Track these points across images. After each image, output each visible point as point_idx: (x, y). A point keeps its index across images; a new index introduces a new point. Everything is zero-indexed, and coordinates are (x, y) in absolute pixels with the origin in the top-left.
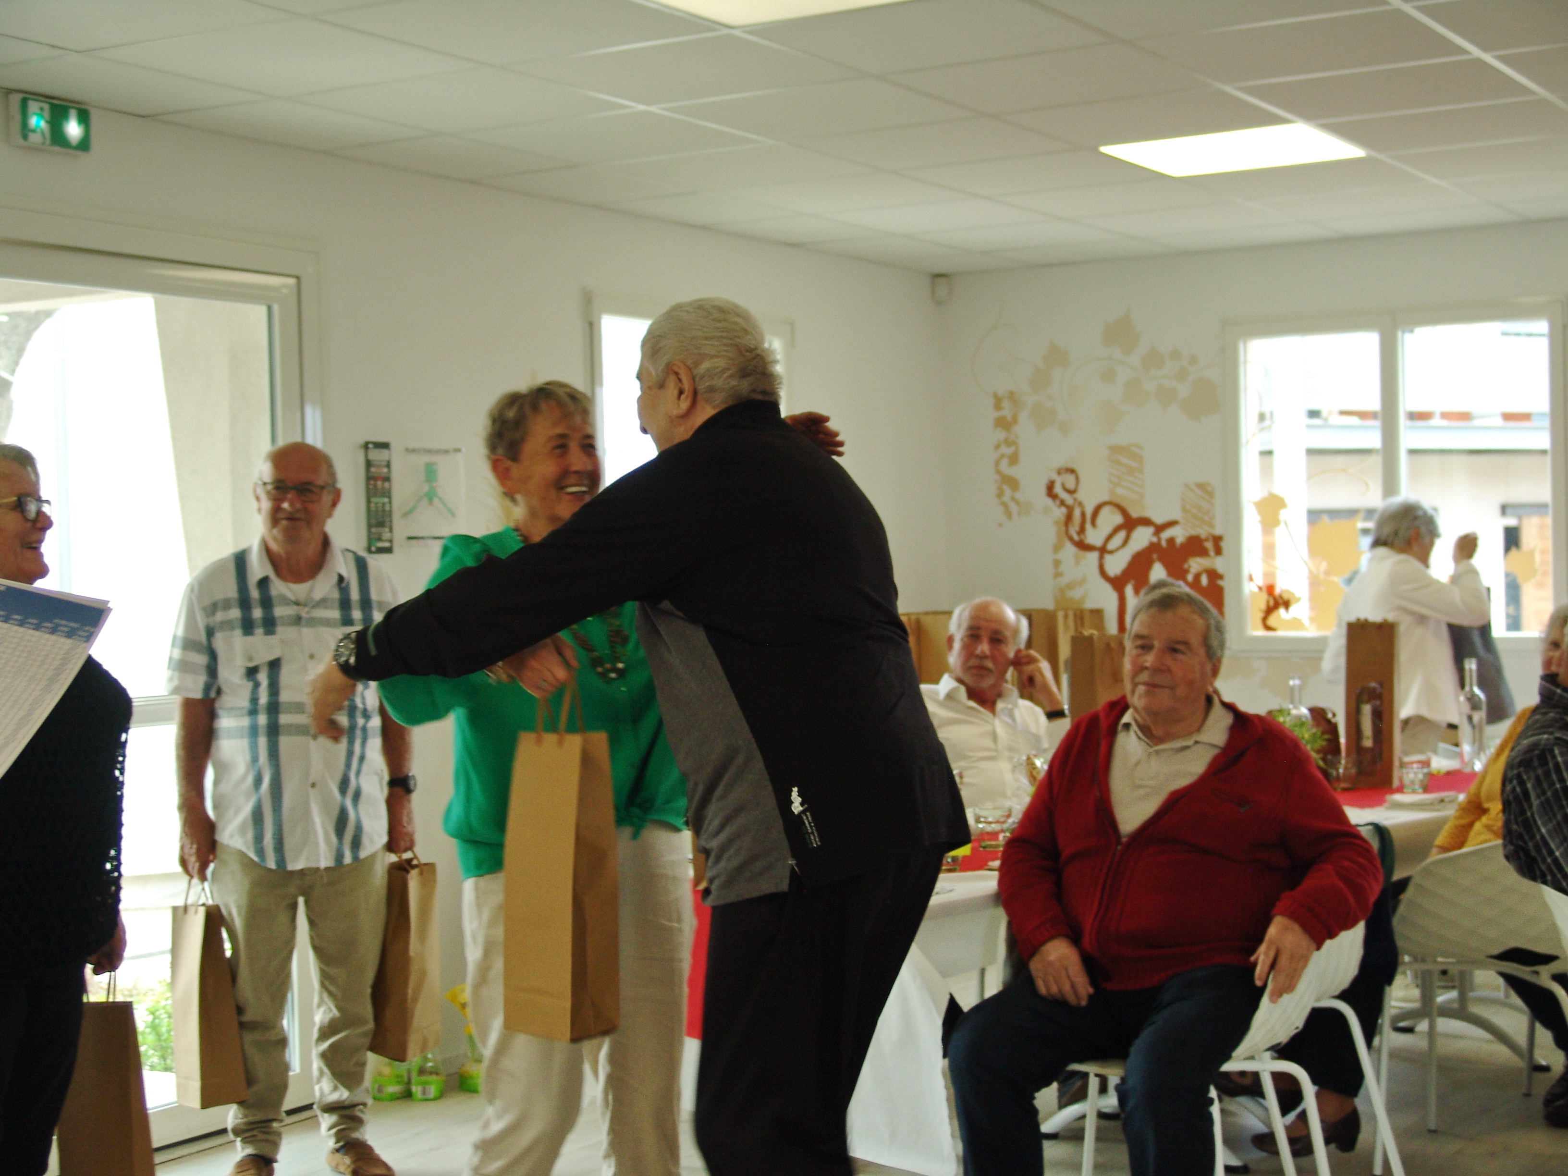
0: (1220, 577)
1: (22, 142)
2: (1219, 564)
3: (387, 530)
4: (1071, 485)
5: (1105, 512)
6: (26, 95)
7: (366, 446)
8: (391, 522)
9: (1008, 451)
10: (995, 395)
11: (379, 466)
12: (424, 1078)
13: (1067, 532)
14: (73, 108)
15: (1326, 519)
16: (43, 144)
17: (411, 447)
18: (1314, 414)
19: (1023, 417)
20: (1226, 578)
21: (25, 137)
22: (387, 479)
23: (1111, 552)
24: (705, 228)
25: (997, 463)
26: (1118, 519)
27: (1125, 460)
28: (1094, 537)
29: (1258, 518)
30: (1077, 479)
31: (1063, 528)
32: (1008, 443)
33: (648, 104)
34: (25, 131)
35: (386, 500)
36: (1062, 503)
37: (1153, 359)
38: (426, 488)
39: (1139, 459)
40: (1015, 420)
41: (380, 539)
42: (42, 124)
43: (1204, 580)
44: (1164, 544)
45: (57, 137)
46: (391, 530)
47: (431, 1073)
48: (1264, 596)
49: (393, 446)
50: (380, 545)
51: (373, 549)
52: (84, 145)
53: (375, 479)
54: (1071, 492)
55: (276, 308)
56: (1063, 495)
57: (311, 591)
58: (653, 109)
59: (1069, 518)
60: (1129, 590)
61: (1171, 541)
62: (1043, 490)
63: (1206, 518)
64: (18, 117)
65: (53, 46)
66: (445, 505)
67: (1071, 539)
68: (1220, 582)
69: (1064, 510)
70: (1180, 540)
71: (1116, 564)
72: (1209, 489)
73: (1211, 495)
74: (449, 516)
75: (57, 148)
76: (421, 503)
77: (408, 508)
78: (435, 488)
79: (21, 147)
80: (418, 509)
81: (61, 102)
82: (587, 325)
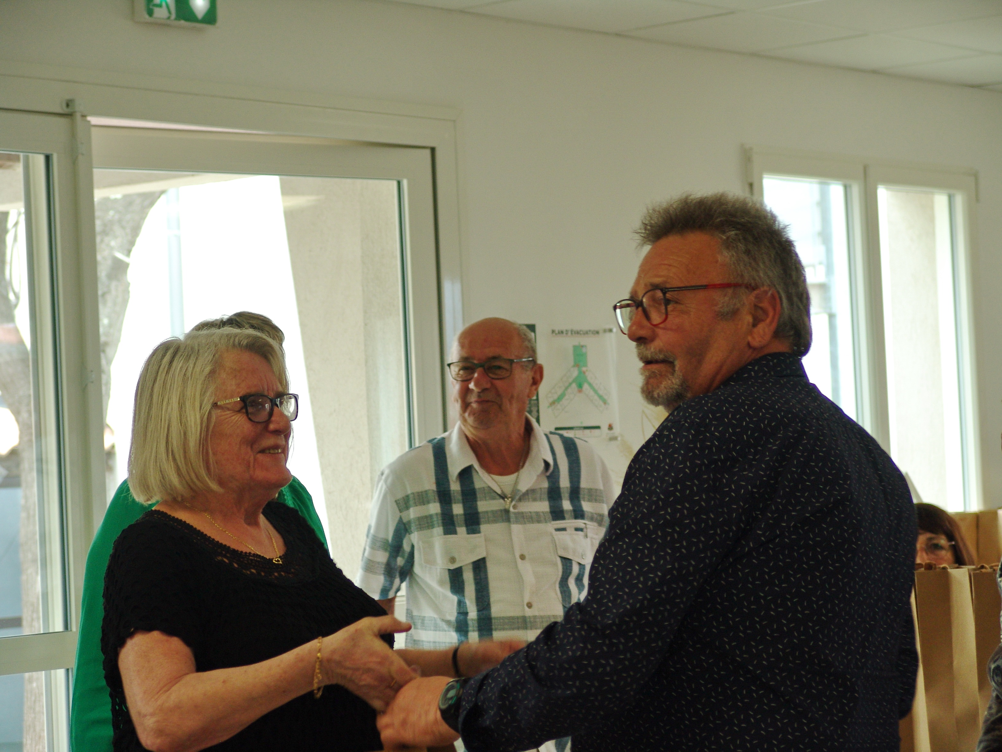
1: (147, 16)
8: (538, 411)
16: (169, 18)
17: (557, 329)
21: (150, 13)
34: (150, 5)
38: (575, 373)
45: (183, 10)
49: (538, 329)
52: (211, 17)
55: (406, 183)
57: (516, 483)
66: (596, 392)
74: (601, 403)
75: (182, 22)
76: (569, 390)
77: (556, 397)
78: (584, 373)
79: (147, 23)
80: (567, 397)
82: (747, 188)
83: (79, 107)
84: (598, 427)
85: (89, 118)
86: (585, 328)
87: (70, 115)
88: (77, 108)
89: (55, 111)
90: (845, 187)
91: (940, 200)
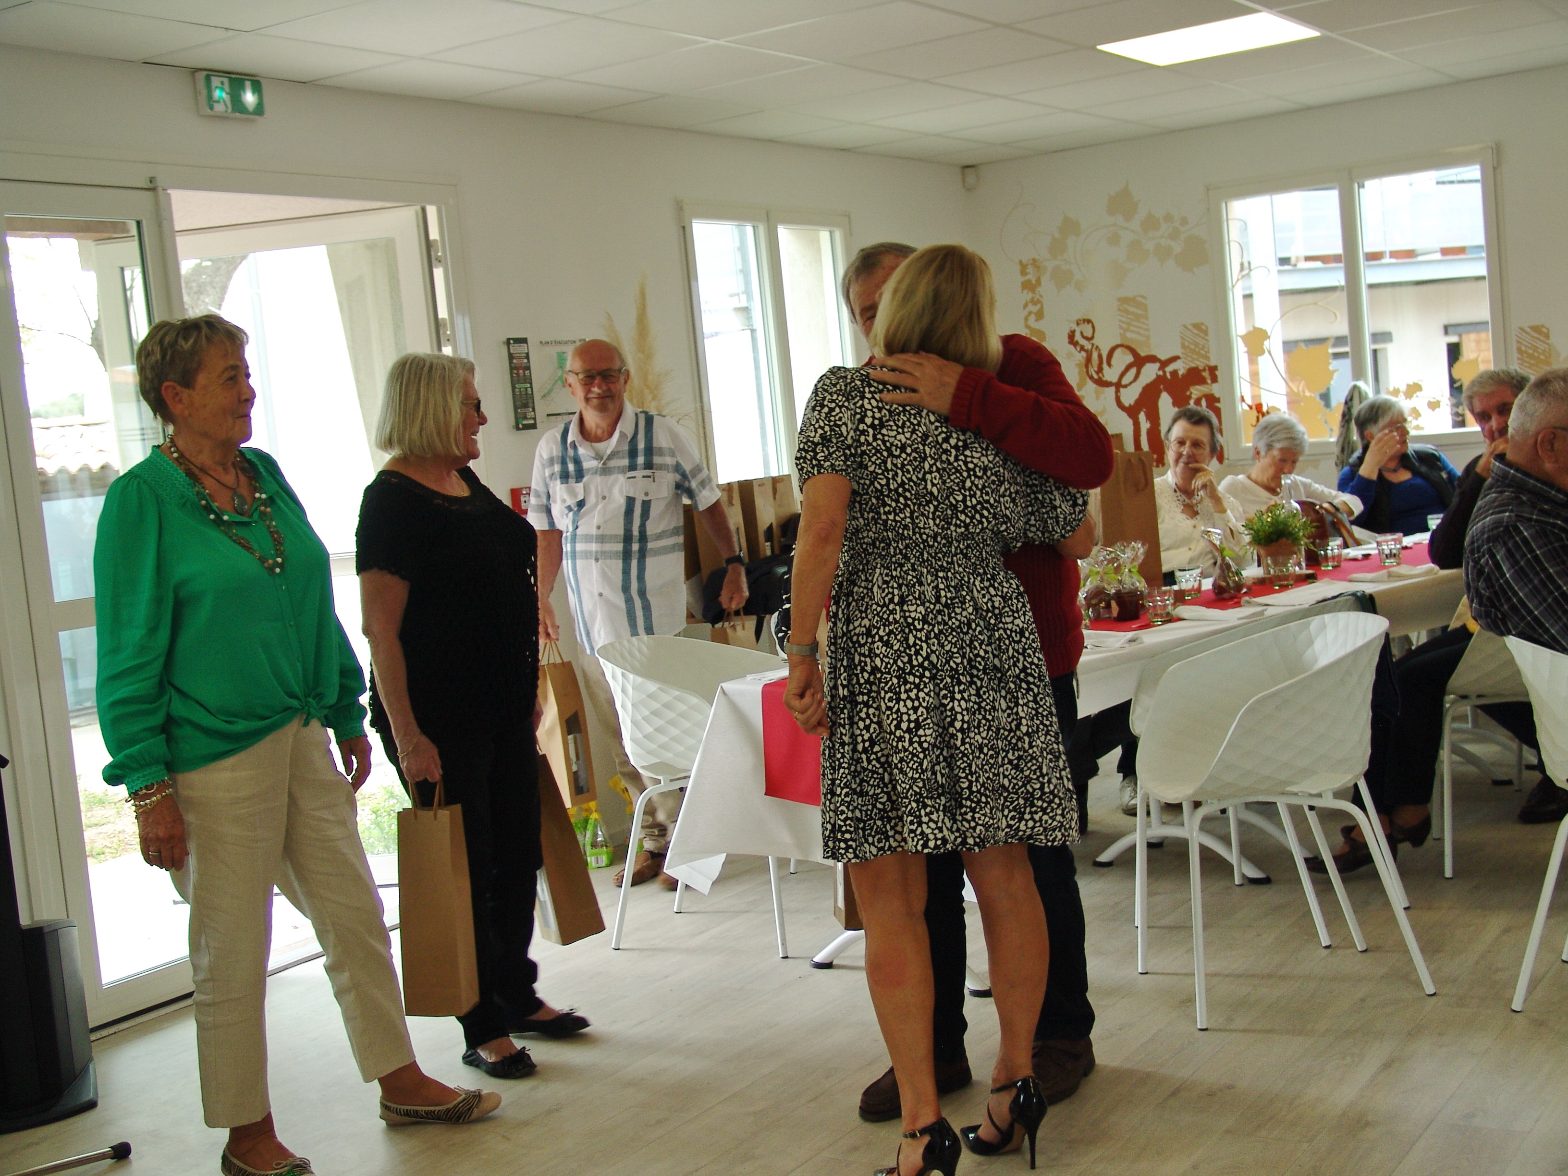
0: (1218, 400)
1: (209, 111)
2: (1216, 389)
3: (531, 410)
4: (1089, 334)
5: (1118, 352)
6: (210, 73)
7: (508, 342)
8: (533, 403)
9: (1035, 309)
10: (1021, 262)
11: (520, 358)
12: (595, 850)
13: (1087, 372)
14: (248, 80)
15: (1302, 345)
16: (226, 111)
17: (544, 340)
18: (1284, 261)
19: (1045, 280)
20: (1221, 400)
21: (211, 108)
22: (528, 368)
23: (1125, 386)
24: (769, 141)
25: (1026, 319)
26: (1130, 359)
27: (1131, 309)
28: (1111, 375)
29: (1246, 349)
30: (1093, 327)
31: (1085, 370)
32: (1034, 302)
33: (717, 39)
34: (211, 102)
35: (529, 385)
36: (1082, 348)
37: (1150, 223)
39: (1144, 307)
40: (1038, 281)
41: (525, 418)
42: (224, 95)
43: (1204, 403)
44: (1168, 376)
45: (237, 105)
46: (534, 410)
47: (602, 846)
48: (1254, 413)
49: (530, 340)
50: (525, 422)
51: (521, 426)
52: (259, 110)
53: (518, 369)
54: (1088, 339)
56: (1083, 342)
58: (721, 42)
59: (1088, 360)
60: (1142, 417)
61: (1174, 373)
62: (1066, 340)
63: (1203, 352)
64: (204, 92)
65: (225, 29)
67: (1091, 378)
68: (1217, 405)
69: (1084, 354)
70: (1181, 373)
71: (1130, 396)
72: (1203, 327)
73: (1206, 333)
75: (237, 114)
76: (557, 386)
77: (546, 391)
79: (211, 116)
80: (555, 391)
81: (237, 76)
82: (681, 229)
83: (160, 183)
85: (169, 191)
86: (565, 339)
87: (153, 189)
88: (159, 184)
89: (140, 186)
90: (754, 227)
91: (824, 236)
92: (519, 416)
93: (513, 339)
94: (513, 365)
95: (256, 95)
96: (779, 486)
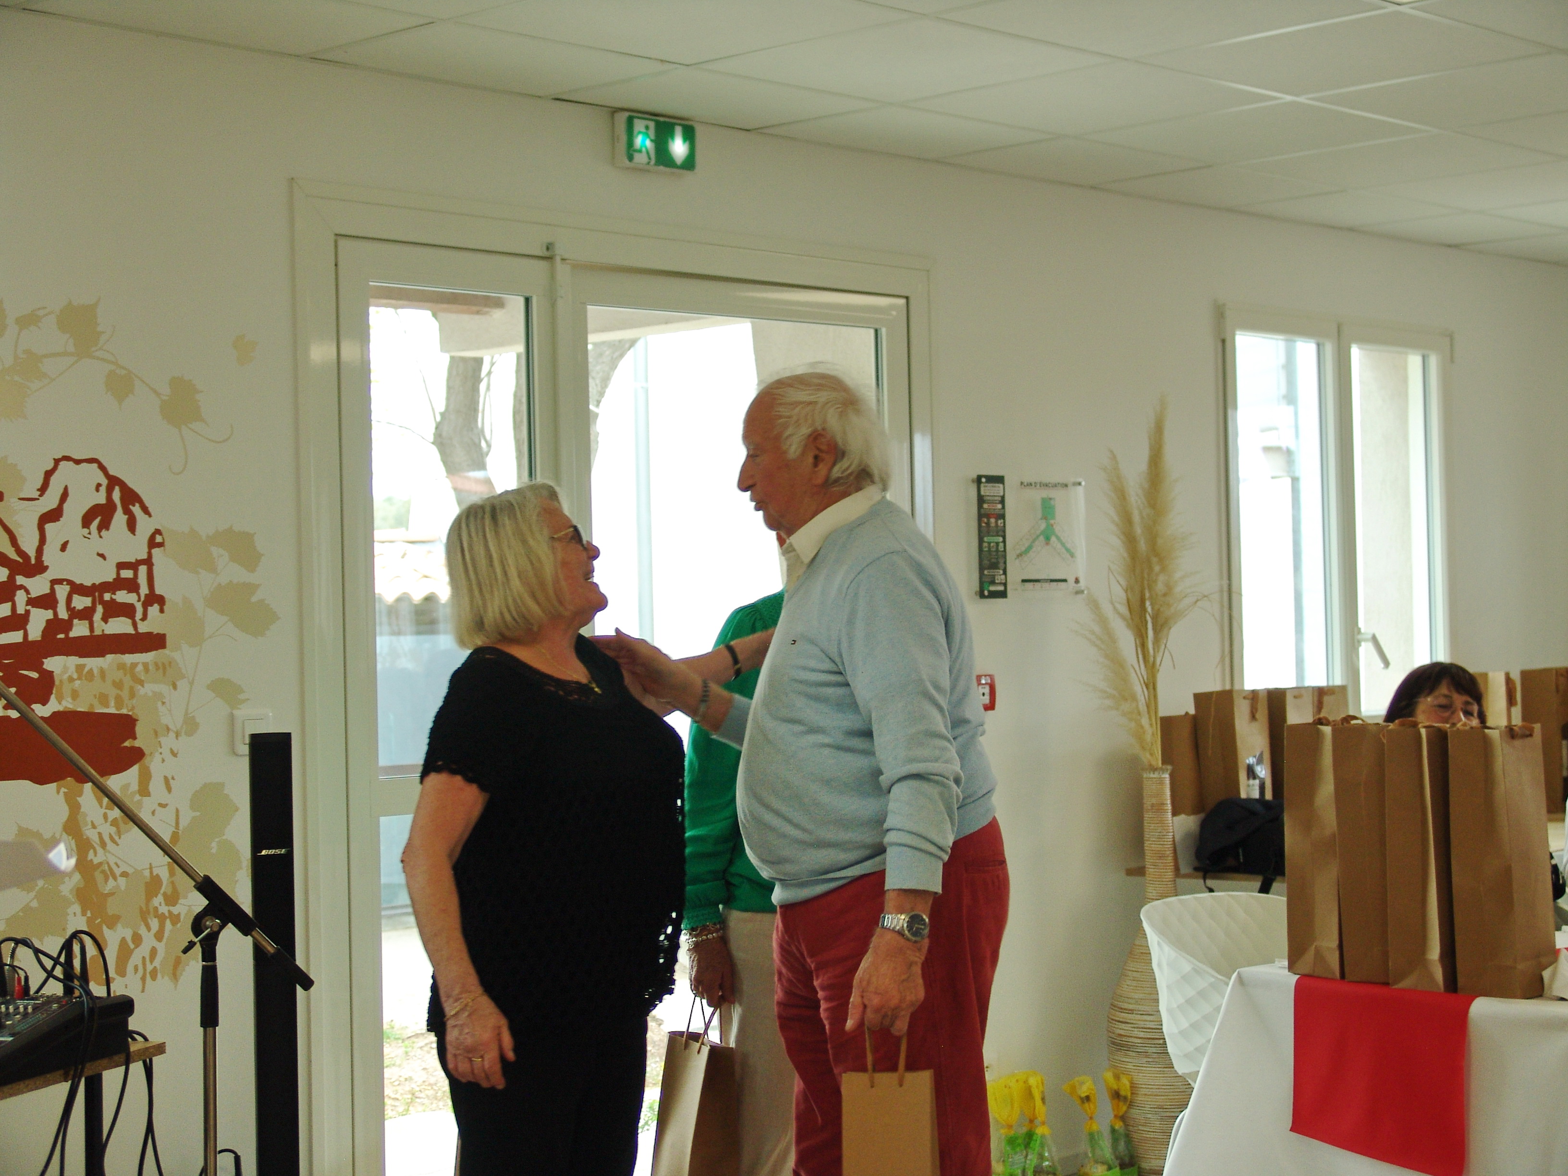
1: (627, 162)
3: (1001, 572)
6: (633, 114)
7: (978, 480)
8: (1005, 563)
11: (993, 502)
14: (679, 125)
16: (648, 163)
17: (1026, 480)
21: (631, 158)
22: (1003, 516)
24: (1351, 229)
33: (1297, 95)
34: (631, 151)
35: (1001, 539)
38: (1043, 525)
41: (993, 582)
42: (648, 143)
45: (663, 156)
46: (1005, 573)
49: (1008, 480)
50: (992, 588)
51: (986, 593)
52: (689, 163)
53: (988, 516)
55: (884, 331)
58: (1302, 99)
64: (624, 138)
65: (662, 61)
66: (1063, 544)
74: (1068, 556)
75: (661, 168)
76: (1037, 543)
77: (1023, 549)
78: (1052, 525)
79: (628, 168)
80: (1034, 549)
81: (667, 120)
82: (1220, 345)
84: (1065, 581)
86: (1054, 481)
87: (549, 258)
88: (557, 252)
89: (537, 254)
90: (1318, 345)
91: (1414, 361)
92: (985, 579)
93: (985, 477)
94: (982, 511)
95: (688, 142)
96: (1326, 699)
